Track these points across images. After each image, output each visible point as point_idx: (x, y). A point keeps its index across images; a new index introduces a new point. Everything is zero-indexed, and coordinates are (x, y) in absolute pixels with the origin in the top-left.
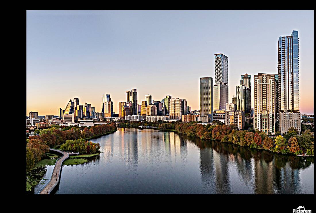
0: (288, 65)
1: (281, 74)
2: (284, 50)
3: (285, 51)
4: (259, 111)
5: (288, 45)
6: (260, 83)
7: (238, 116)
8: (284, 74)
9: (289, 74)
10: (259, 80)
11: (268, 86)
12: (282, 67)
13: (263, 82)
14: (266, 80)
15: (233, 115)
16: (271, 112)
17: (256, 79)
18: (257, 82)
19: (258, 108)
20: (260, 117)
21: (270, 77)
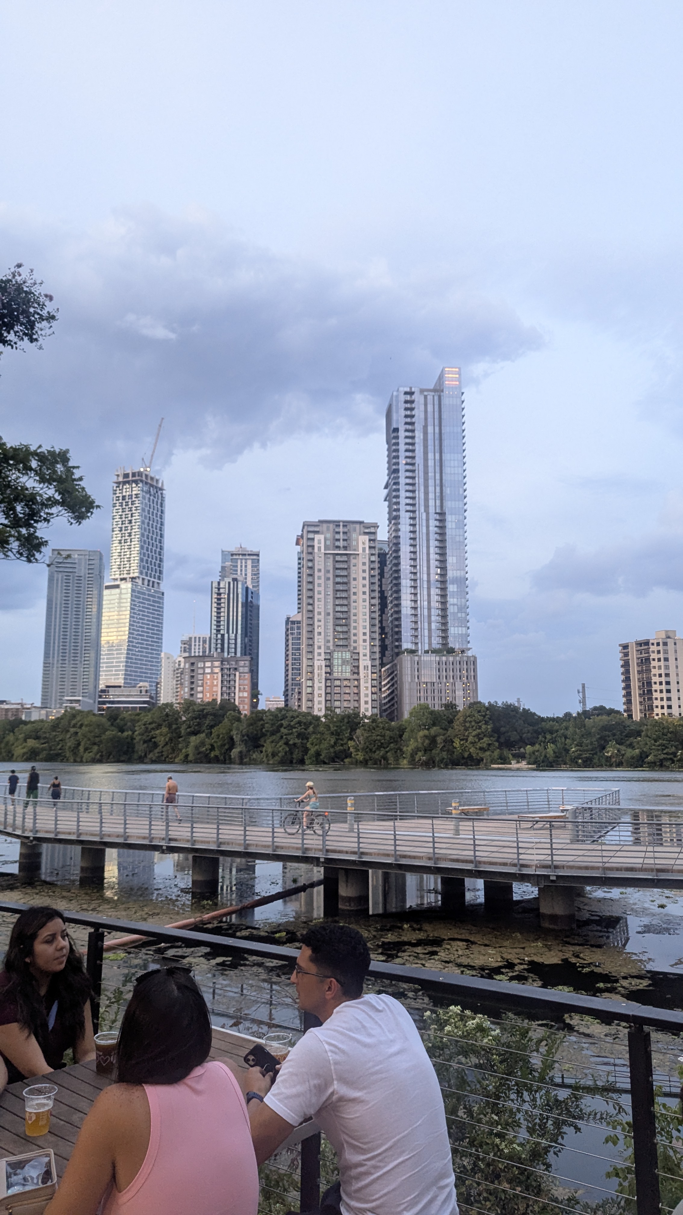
0: (426, 487)
1: (402, 521)
2: (410, 434)
3: (413, 438)
4: (322, 651)
5: (426, 419)
6: (325, 550)
7: (237, 674)
8: (411, 518)
9: (428, 520)
10: (321, 537)
11: (353, 561)
12: (403, 494)
13: (338, 547)
14: (346, 538)
15: (217, 670)
16: (365, 655)
17: (311, 536)
18: (313, 547)
19: (319, 640)
20: (326, 673)
21: (362, 529)
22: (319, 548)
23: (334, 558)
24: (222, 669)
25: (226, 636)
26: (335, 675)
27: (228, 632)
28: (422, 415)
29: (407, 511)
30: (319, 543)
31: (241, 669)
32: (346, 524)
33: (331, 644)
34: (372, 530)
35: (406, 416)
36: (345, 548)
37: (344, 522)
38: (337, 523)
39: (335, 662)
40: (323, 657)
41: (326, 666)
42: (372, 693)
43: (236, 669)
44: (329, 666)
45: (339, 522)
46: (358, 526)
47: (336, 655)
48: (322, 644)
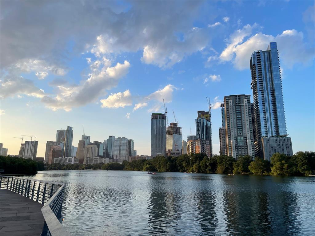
0: (266, 82)
2: (259, 65)
3: (261, 66)
4: (234, 137)
5: (265, 60)
6: (232, 104)
7: (206, 145)
8: (262, 92)
9: (268, 93)
10: (231, 101)
11: (242, 108)
12: (258, 85)
13: (237, 104)
14: (239, 100)
15: (199, 144)
16: (249, 138)
17: (227, 100)
18: (228, 104)
19: (232, 134)
20: (235, 144)
21: (245, 97)
22: (230, 105)
23: (236, 107)
24: (201, 144)
25: (201, 135)
26: (239, 145)
27: (201, 134)
28: (263, 59)
29: (260, 90)
30: (230, 102)
31: (207, 144)
32: (239, 96)
33: (236, 135)
34: (248, 97)
35: (258, 60)
36: (239, 104)
37: (238, 95)
38: (236, 96)
39: (238, 141)
40: (234, 139)
41: (235, 142)
42: (252, 151)
43: (205, 144)
44: (236, 142)
45: (237, 95)
46: (243, 96)
47: (238, 138)
48: (233, 135)
